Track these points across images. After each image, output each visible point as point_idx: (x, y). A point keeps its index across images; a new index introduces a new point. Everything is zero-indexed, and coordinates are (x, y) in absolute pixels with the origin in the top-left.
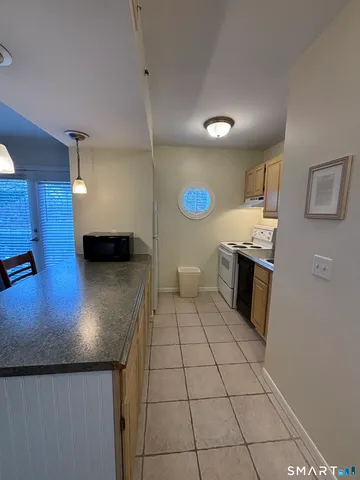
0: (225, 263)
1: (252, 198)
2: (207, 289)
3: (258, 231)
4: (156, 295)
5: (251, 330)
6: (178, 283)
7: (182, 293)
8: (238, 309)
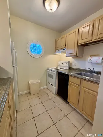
0: (51, 76)
1: (59, 49)
2: (42, 88)
3: (61, 63)
4: (17, 97)
5: (68, 105)
6: (29, 89)
7: (32, 93)
8: (58, 95)
